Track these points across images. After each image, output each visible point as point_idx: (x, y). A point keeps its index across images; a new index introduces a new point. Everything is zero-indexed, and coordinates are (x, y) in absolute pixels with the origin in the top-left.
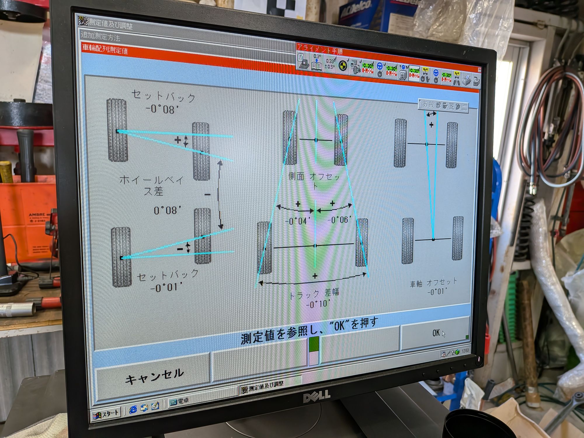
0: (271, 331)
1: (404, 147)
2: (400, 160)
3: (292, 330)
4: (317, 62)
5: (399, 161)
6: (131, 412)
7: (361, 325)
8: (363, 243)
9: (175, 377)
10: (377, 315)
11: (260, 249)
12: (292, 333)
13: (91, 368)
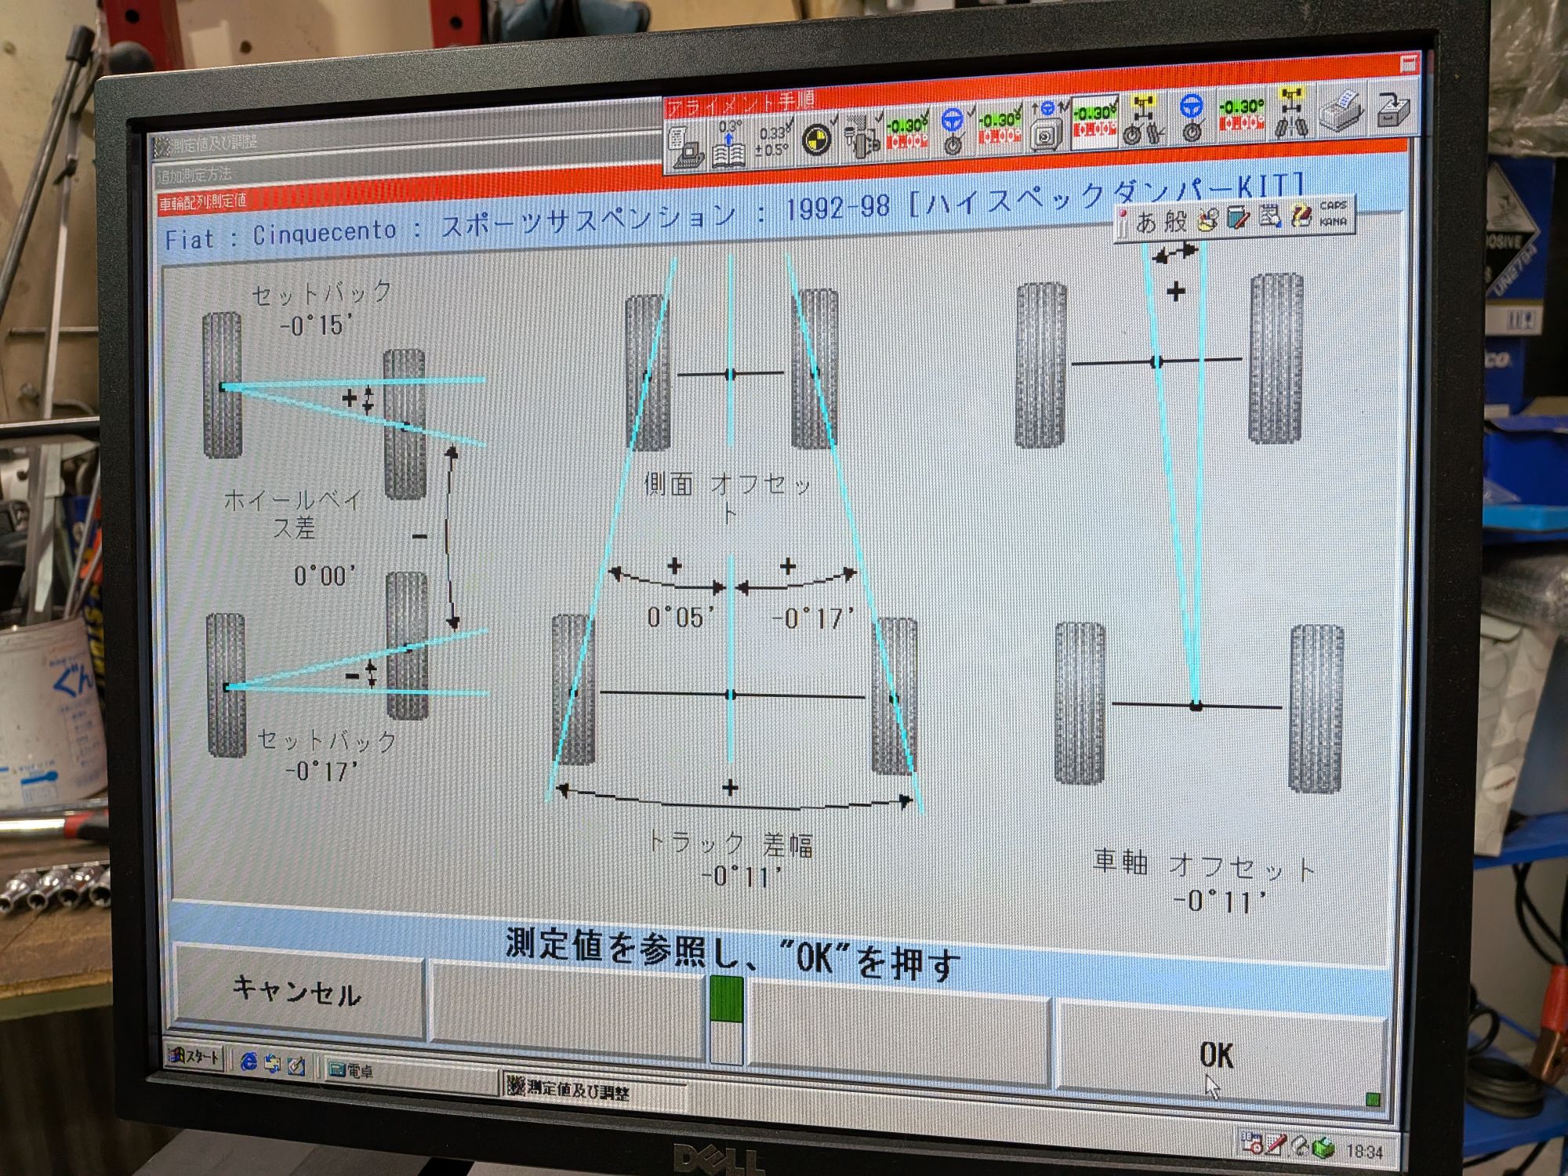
0: (591, 933)
1: (1058, 377)
2: (1039, 423)
3: (658, 943)
4: (728, 142)
5: (1035, 426)
6: (245, 1065)
7: (895, 970)
8: (898, 697)
9: (341, 1004)
10: (954, 945)
11: (560, 692)
12: (656, 950)
13: (166, 939)
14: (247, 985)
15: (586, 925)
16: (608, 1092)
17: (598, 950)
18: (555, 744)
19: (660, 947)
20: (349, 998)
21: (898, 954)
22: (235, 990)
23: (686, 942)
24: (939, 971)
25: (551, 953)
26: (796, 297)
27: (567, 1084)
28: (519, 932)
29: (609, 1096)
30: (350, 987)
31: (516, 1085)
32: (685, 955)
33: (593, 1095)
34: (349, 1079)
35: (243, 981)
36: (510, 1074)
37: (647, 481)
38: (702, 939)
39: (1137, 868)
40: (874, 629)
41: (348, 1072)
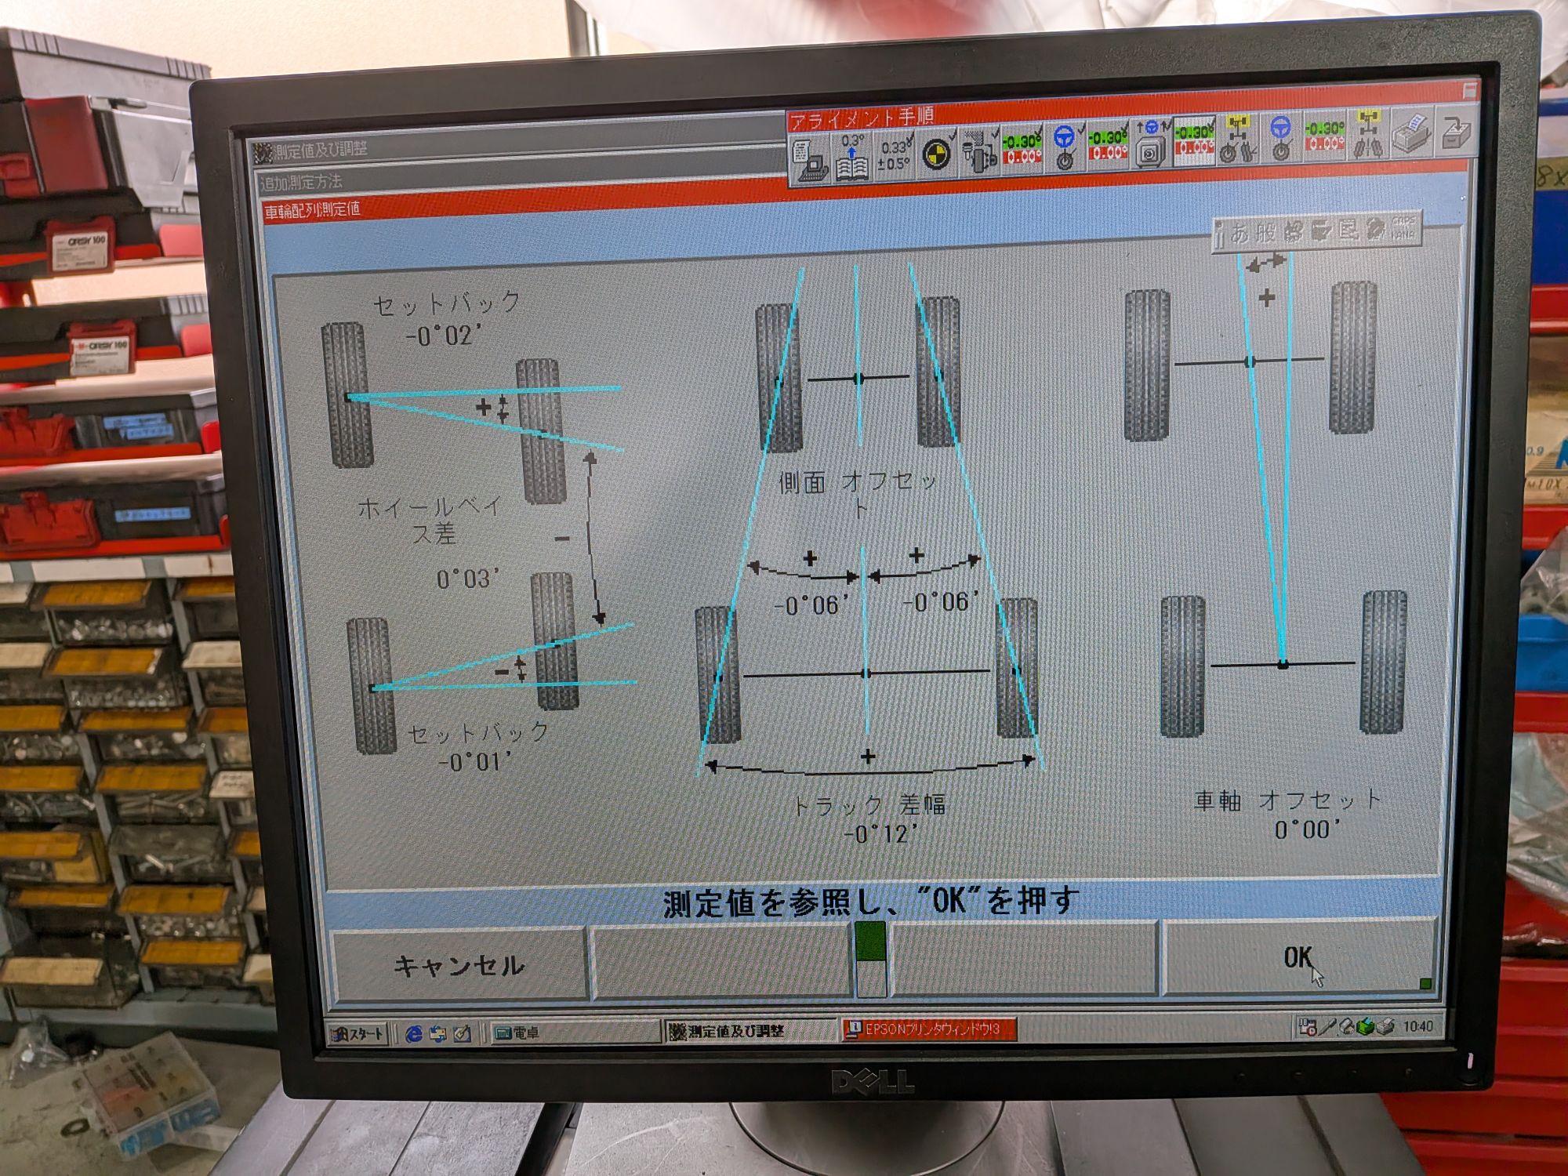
0: (743, 892)
1: (1162, 377)
2: (1146, 419)
3: (805, 897)
4: (852, 155)
5: (1142, 421)
6: (409, 1038)
7: (1021, 906)
11: (705, 676)
12: (805, 903)
14: (409, 964)
15: (738, 885)
16: (764, 1031)
17: (750, 906)
18: (703, 726)
19: (808, 900)
20: (513, 967)
21: (1024, 892)
22: (396, 970)
23: (831, 894)
24: (1060, 904)
25: (707, 911)
26: (920, 304)
27: (725, 1026)
28: (676, 896)
29: (765, 1033)
30: (513, 958)
31: (678, 1031)
32: (831, 905)
33: (750, 1033)
34: (516, 1041)
35: (405, 961)
36: (672, 1022)
37: (781, 480)
38: (847, 891)
39: (1232, 805)
40: (997, 609)
41: (514, 1035)
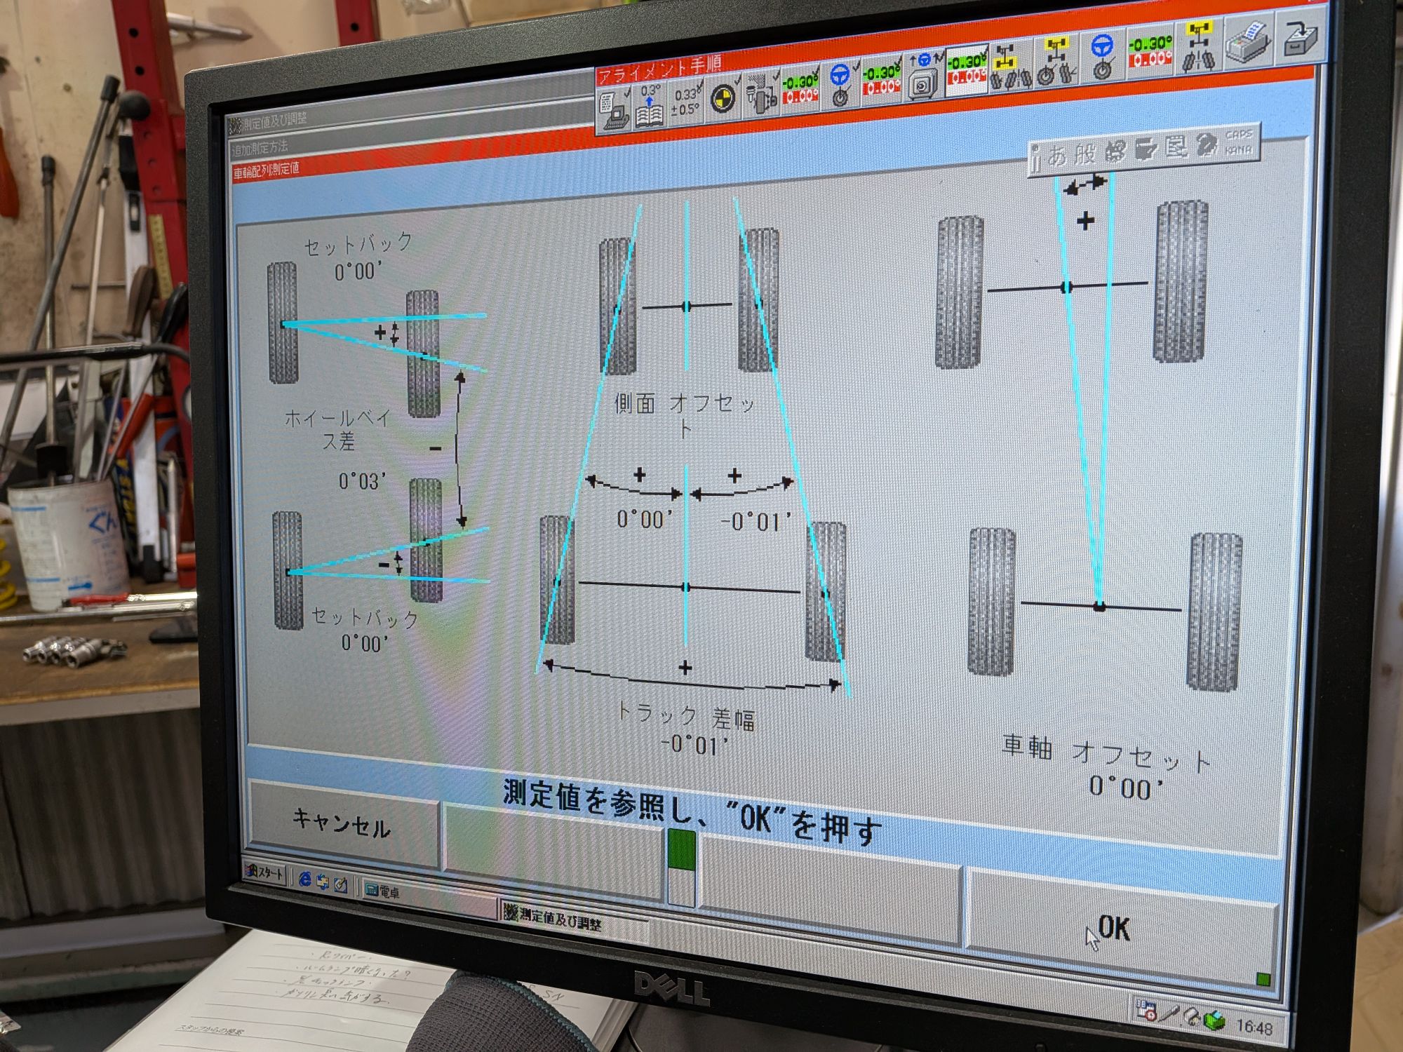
0: (571, 787)
1: (974, 304)
2: (957, 346)
3: (625, 798)
5: (954, 348)
6: (302, 881)
7: (824, 833)
8: (829, 593)
9: (375, 836)
10: (876, 814)
11: (547, 581)
12: (624, 804)
13: (243, 776)
14: (304, 817)
15: (568, 780)
16: (584, 923)
17: (576, 802)
18: (543, 626)
19: (627, 802)
20: (382, 831)
21: (827, 819)
22: (295, 820)
23: (648, 798)
24: (863, 836)
25: (539, 802)
26: (743, 236)
27: (552, 913)
28: (514, 783)
29: (585, 926)
30: (382, 822)
31: (511, 912)
32: (647, 810)
33: (572, 924)
34: (381, 898)
35: (301, 813)
36: (507, 902)
37: (617, 401)
38: (662, 797)
39: (1043, 753)
40: (808, 532)
41: (380, 893)
